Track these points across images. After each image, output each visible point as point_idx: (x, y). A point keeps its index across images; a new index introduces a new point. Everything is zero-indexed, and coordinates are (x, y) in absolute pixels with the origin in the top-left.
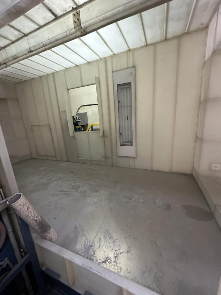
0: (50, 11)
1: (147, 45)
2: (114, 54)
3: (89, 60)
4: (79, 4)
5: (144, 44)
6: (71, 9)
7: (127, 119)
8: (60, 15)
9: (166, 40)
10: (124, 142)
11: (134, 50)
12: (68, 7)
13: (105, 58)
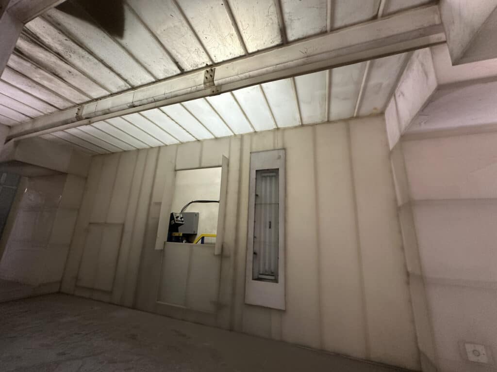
0: (177, 63)
1: (302, 125)
2: (255, 132)
3: (218, 135)
4: (216, 62)
5: (298, 123)
6: (204, 65)
7: (270, 227)
8: (188, 70)
9: (329, 122)
10: (261, 273)
11: (285, 129)
12: (200, 63)
13: (242, 136)
